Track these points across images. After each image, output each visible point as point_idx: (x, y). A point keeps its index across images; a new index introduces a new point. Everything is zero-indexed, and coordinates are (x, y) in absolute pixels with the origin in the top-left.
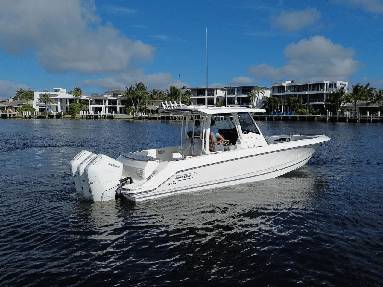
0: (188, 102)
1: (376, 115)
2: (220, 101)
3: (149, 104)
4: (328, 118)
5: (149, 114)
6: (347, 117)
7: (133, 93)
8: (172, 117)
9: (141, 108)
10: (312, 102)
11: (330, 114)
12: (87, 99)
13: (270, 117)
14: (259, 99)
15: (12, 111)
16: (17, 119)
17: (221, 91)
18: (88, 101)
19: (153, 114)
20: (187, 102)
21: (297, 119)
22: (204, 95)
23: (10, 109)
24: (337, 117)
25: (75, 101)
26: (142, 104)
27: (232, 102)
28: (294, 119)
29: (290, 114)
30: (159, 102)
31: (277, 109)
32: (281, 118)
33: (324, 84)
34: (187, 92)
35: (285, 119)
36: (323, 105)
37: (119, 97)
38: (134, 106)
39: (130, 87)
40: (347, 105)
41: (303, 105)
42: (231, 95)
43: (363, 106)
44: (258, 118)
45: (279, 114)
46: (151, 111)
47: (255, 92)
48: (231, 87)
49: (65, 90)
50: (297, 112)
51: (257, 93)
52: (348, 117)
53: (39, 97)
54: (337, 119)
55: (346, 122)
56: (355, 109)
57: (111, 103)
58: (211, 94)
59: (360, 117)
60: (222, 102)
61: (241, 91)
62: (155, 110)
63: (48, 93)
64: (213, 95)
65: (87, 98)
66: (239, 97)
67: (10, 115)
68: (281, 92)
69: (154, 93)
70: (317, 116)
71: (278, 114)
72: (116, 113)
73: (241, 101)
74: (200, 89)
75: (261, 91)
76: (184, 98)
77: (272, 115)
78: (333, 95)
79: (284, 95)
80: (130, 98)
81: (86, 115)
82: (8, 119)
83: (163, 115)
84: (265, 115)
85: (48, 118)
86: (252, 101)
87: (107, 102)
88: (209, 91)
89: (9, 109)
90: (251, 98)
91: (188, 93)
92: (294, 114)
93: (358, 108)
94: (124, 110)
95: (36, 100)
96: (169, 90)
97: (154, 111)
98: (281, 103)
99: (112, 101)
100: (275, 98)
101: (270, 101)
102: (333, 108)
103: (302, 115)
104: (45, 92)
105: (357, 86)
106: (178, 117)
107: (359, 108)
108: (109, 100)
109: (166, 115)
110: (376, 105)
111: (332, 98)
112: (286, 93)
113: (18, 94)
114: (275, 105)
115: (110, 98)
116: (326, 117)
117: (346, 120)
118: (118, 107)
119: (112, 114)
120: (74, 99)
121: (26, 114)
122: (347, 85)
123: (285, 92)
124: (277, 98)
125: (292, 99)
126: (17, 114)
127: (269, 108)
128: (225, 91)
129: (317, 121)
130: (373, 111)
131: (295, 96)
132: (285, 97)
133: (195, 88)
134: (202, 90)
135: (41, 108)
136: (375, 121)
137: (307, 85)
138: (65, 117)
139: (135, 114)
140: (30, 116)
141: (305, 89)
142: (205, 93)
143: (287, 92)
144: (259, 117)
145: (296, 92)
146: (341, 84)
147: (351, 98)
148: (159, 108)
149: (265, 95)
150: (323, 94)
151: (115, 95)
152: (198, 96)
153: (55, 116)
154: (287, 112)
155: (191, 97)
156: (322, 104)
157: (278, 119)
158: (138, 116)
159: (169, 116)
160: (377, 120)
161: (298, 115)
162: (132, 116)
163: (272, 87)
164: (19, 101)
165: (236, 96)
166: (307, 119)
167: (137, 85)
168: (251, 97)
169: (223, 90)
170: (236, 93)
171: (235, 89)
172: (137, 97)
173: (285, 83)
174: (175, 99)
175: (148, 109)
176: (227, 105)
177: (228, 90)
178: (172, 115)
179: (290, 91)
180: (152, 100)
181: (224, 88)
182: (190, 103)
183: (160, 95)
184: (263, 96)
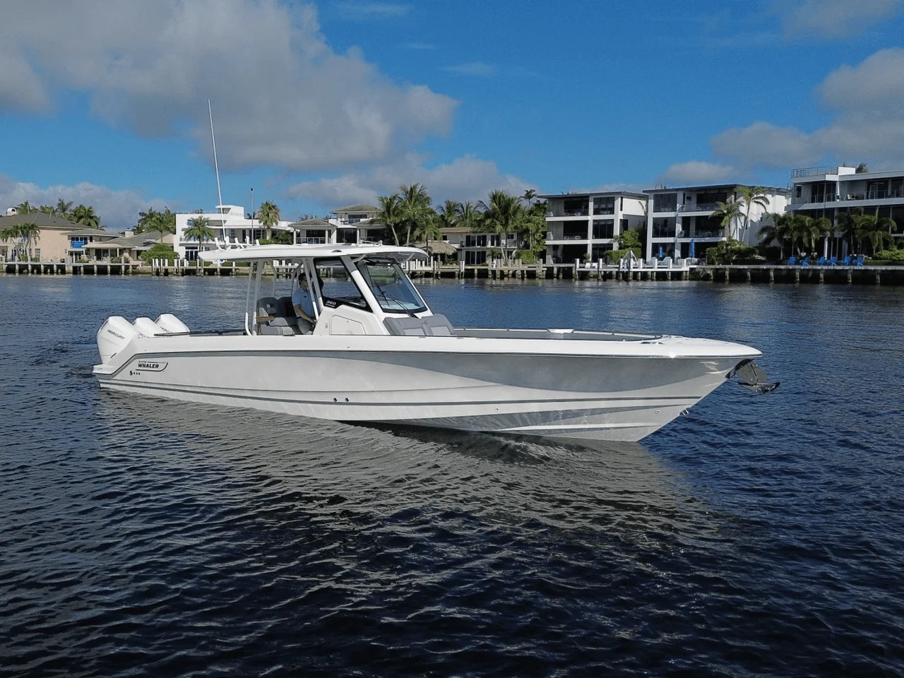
0: (540, 231)
2: (631, 229)
3: (435, 239)
5: (434, 265)
7: (397, 212)
8: (494, 272)
12: (288, 229)
13: (784, 273)
14: (751, 221)
15: (130, 259)
16: (140, 275)
17: (636, 202)
18: (292, 234)
19: (444, 263)
20: (537, 231)
21: (875, 279)
22: (586, 213)
23: (126, 254)
25: (263, 234)
26: (420, 238)
27: (667, 229)
28: (864, 279)
29: (851, 264)
30: (462, 233)
31: (808, 250)
32: (822, 276)
34: (538, 205)
35: (835, 279)
37: (364, 223)
39: (390, 196)
41: (896, 238)
42: (664, 211)
44: (746, 274)
45: (815, 264)
46: (439, 257)
47: (738, 200)
48: (663, 190)
49: (240, 210)
50: (875, 258)
53: (187, 227)
57: (344, 240)
58: (604, 209)
60: (637, 231)
61: (694, 200)
62: (451, 253)
63: (205, 216)
64: (612, 211)
65: (289, 226)
66: (689, 217)
67: (127, 267)
68: (821, 200)
69: (449, 212)
71: (810, 264)
73: (692, 226)
74: (574, 197)
75: (757, 198)
76: (529, 221)
77: (791, 267)
79: (833, 210)
80: (388, 226)
81: (287, 267)
82: (123, 275)
83: (470, 268)
84: (769, 267)
85: (205, 274)
86: (727, 227)
87: (334, 236)
88: (596, 201)
89: (124, 254)
90: (726, 218)
91: (540, 208)
92: (865, 264)
95: (180, 233)
96: (487, 201)
97: (449, 257)
98: (823, 231)
99: (346, 232)
100: (803, 217)
101: (787, 225)
103: (890, 268)
104: (200, 215)
106: (511, 272)
108: (340, 232)
109: (478, 267)
112: (838, 204)
113: (144, 221)
114: (800, 239)
115: (341, 226)
120: (260, 231)
121: (159, 264)
123: (834, 200)
124: (808, 218)
125: (859, 220)
126: (140, 264)
127: (782, 247)
128: (647, 200)
131: (869, 210)
132: (836, 213)
133: (559, 193)
134: (579, 199)
135: (190, 250)
138: (241, 271)
140: (166, 270)
141: (902, 189)
142: (587, 207)
143: (842, 199)
144: (749, 274)
145: (872, 198)
148: (461, 250)
149: (771, 209)
151: (353, 218)
152: (567, 215)
153: (218, 270)
154: (840, 258)
155: (548, 219)
157: (811, 279)
158: (409, 269)
159: (487, 269)
161: (879, 268)
163: (792, 186)
164: (145, 236)
165: (677, 214)
167: (406, 192)
168: (724, 214)
169: (640, 197)
170: (678, 205)
171: (675, 196)
172: (406, 221)
173: (837, 174)
174: (505, 225)
175: (433, 252)
176: (651, 240)
177: (656, 198)
178: (494, 267)
179: (853, 197)
180: (444, 230)
181: (644, 192)
182: (545, 236)
183: (465, 215)
184: (764, 211)
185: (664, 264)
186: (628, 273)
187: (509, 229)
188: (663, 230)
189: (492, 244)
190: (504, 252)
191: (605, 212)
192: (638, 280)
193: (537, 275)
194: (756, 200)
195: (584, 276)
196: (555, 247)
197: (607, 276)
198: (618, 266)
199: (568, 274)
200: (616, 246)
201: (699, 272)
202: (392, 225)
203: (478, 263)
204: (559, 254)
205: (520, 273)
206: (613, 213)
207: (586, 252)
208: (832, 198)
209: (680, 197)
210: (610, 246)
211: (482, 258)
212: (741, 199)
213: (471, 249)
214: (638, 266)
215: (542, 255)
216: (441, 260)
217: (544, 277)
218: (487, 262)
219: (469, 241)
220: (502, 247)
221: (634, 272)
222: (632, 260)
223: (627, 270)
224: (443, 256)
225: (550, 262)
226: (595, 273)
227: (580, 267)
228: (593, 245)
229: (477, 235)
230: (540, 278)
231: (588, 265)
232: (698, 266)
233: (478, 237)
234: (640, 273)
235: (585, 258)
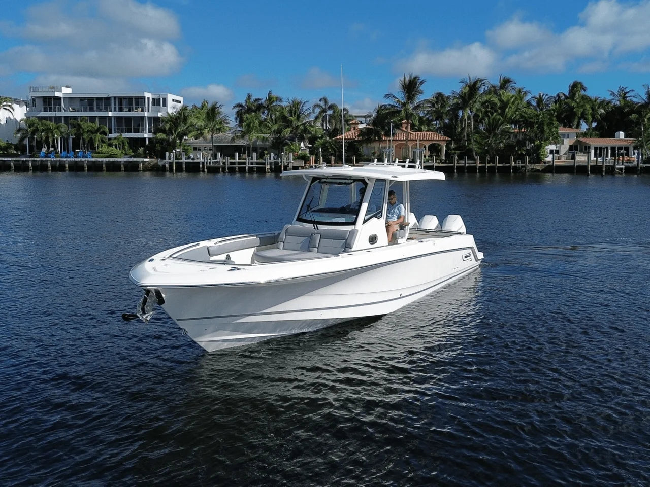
1: (251, 160)
10: (123, 132)
11: (169, 156)
13: (39, 164)
21: (102, 167)
24: (182, 163)
28: (95, 168)
29: (83, 157)
32: (67, 166)
33: (143, 98)
35: (76, 168)
36: (144, 140)
43: (220, 142)
44: (10, 164)
45: (60, 157)
50: (98, 153)
52: (202, 163)
54: (182, 166)
56: (213, 148)
68: (51, 110)
70: (143, 161)
71: (57, 157)
75: (5, 105)
77: (43, 159)
79: (60, 117)
84: (26, 159)
92: (93, 157)
98: (62, 133)
101: (37, 127)
103: (110, 160)
110: (242, 142)
112: (64, 113)
114: (47, 138)
116: (160, 163)
122: (182, 102)
123: (61, 111)
125: (85, 126)
136: (251, 171)
137: (108, 99)
143: (66, 110)
144: (12, 165)
146: (174, 101)
149: (17, 115)
150: (143, 118)
156: (142, 137)
157: (59, 168)
161: (104, 160)
163: (30, 98)
166: (123, 166)
173: (61, 92)
179: (73, 109)
194: (4, 107)
208: (59, 109)
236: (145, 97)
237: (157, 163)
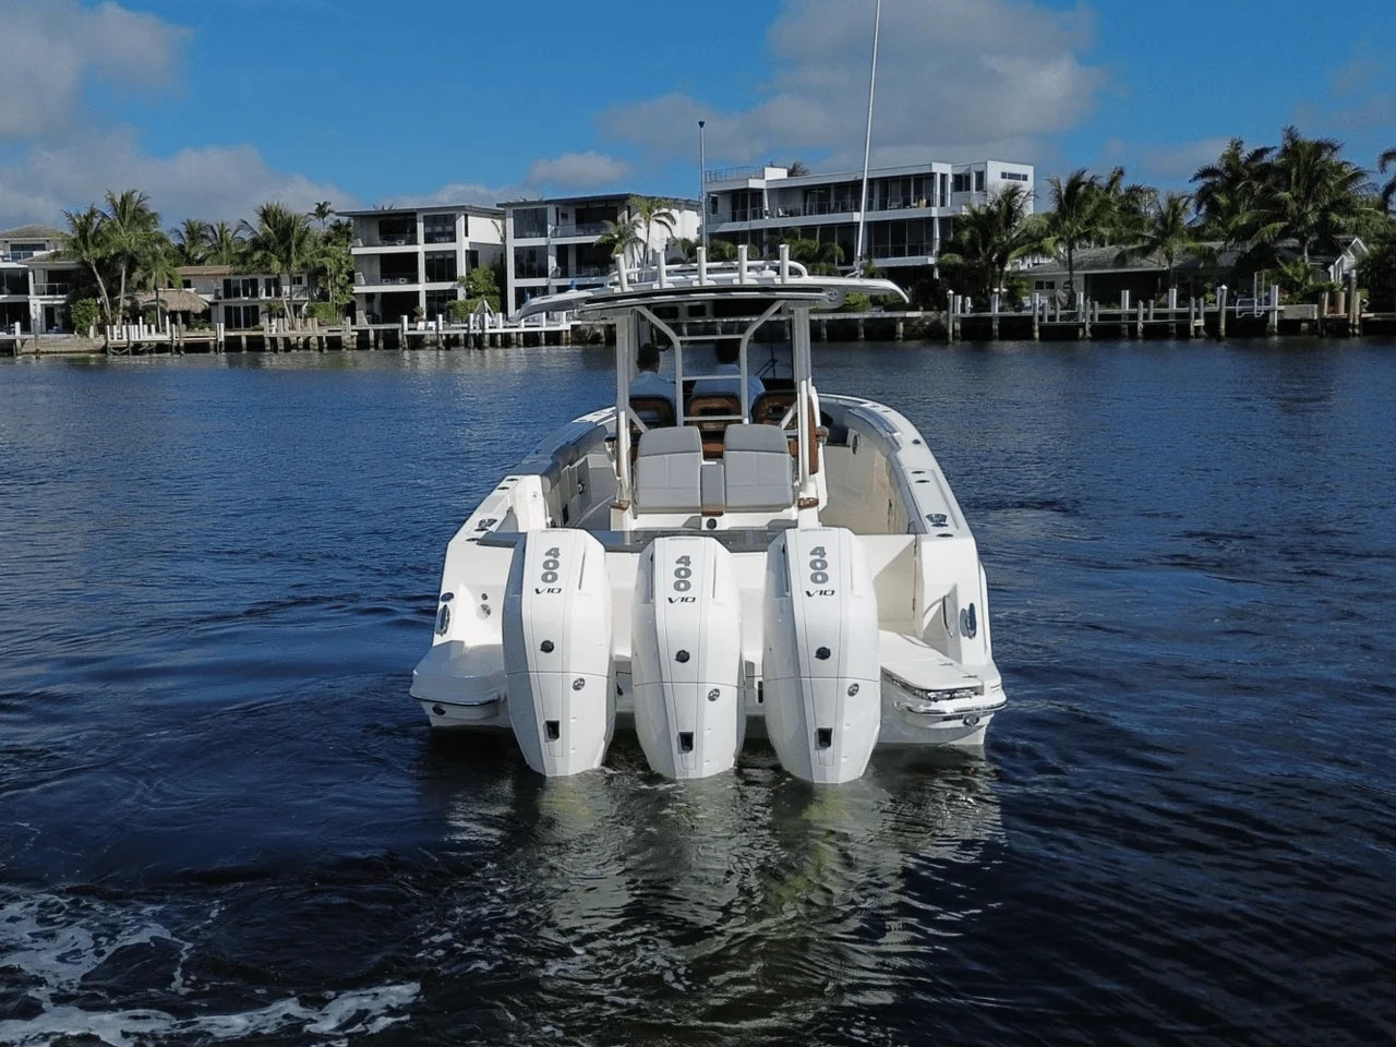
0: (344, 270)
1: (1160, 306)
2: (483, 263)
3: (170, 286)
4: (953, 326)
5: (171, 331)
6: (1036, 320)
7: (100, 239)
8: (273, 340)
9: (135, 304)
10: (886, 256)
11: (963, 305)
14: (653, 249)
17: (487, 222)
19: (189, 327)
20: (339, 271)
21: (820, 334)
22: (413, 241)
24: (990, 319)
26: (142, 285)
27: (535, 265)
30: (215, 275)
33: (931, 176)
34: (337, 227)
36: (928, 269)
37: (40, 259)
38: (104, 298)
39: (85, 212)
40: (1034, 264)
42: (530, 237)
43: (1104, 267)
46: (179, 317)
47: (633, 219)
48: (526, 203)
51: (642, 225)
52: (1041, 318)
54: (991, 327)
55: (1030, 337)
56: (1070, 282)
57: (5, 288)
58: (440, 234)
59: (1092, 317)
60: (492, 269)
61: (572, 220)
62: (199, 309)
64: (452, 237)
66: (566, 245)
68: (744, 218)
69: (192, 239)
70: (904, 319)
72: (26, 328)
73: (572, 260)
74: (392, 215)
75: (659, 215)
76: (325, 254)
78: (972, 224)
79: (761, 231)
80: (83, 262)
83: (233, 334)
86: (620, 260)
88: (428, 221)
90: (618, 246)
91: (341, 232)
93: (1082, 279)
94: (62, 316)
96: (255, 221)
97: (197, 316)
99: (7, 277)
100: (722, 243)
102: (974, 281)
103: (839, 316)
105: (1074, 184)
106: (301, 340)
107: (1086, 276)
109: (247, 333)
110: (1154, 263)
111: (966, 235)
112: (766, 223)
116: (943, 322)
117: (1032, 331)
118: (36, 305)
119: (11, 337)
122: (1031, 178)
123: (761, 218)
124: (729, 246)
125: (796, 246)
128: (504, 219)
129: (907, 337)
130: (1146, 287)
131: (808, 231)
132: (765, 237)
133: (370, 208)
134: (401, 218)
136: (1156, 333)
137: (857, 184)
139: (112, 334)
141: (849, 200)
142: (414, 231)
143: (772, 216)
145: (811, 213)
146: (1004, 175)
147: (1049, 236)
148: (216, 304)
149: (679, 233)
150: (930, 220)
151: (19, 250)
152: (383, 245)
155: (355, 251)
156: (924, 263)
158: (125, 339)
159: (262, 337)
160: (1165, 327)
161: (825, 317)
162: (100, 341)
163: (704, 196)
165: (549, 240)
166: (861, 330)
167: (114, 205)
168: (616, 241)
169: (493, 214)
170: (549, 227)
171: (545, 211)
172: (117, 255)
173: (763, 178)
174: (286, 262)
175: (168, 310)
176: (513, 283)
177: (518, 216)
178: (274, 332)
179: (786, 213)
180: (185, 270)
181: (498, 205)
182: (352, 281)
183: (220, 244)
184: (669, 236)
185: (534, 321)
186: (482, 335)
187: (294, 269)
188: (531, 266)
189: (268, 294)
190: (289, 306)
191: (442, 239)
192: (497, 347)
193: (344, 344)
194: (658, 218)
195: (416, 343)
196: (370, 297)
197: (451, 342)
198: (466, 325)
199: (391, 341)
200: (461, 294)
201: (585, 331)
202: (93, 262)
203: (247, 325)
204: (377, 309)
205: (316, 342)
206: (455, 241)
207: (418, 304)
208: (758, 215)
209: (551, 211)
210: (453, 294)
211: (252, 317)
212: (637, 217)
213: (233, 302)
214: (496, 324)
215: (350, 310)
216: (183, 322)
217: (355, 347)
218: (262, 324)
219: (230, 290)
220: (284, 299)
221: (491, 334)
222: (487, 315)
223: (480, 332)
224: (186, 315)
225: (363, 321)
226: (432, 338)
227: (409, 329)
228: (427, 292)
229: (240, 278)
230: (348, 349)
231: (421, 325)
232: (584, 322)
233: (244, 281)
234: (499, 336)
235: (416, 314)
236: (935, 174)
237: (938, 321)
